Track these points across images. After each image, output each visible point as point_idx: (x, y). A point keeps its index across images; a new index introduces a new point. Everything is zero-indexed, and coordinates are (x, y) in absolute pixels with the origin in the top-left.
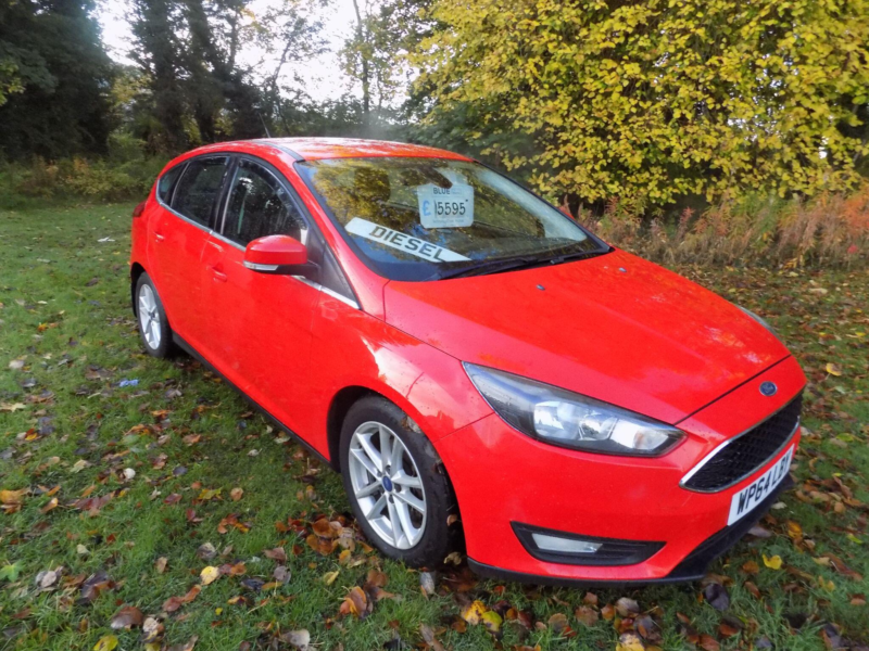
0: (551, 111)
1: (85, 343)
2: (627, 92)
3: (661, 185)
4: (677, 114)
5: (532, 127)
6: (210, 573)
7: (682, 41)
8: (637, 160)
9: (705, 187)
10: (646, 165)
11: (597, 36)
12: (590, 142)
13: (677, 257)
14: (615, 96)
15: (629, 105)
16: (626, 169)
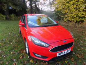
0: (66, 11)
1: (15, 32)
2: (75, 9)
3: (78, 19)
4: (80, 11)
5: (64, 13)
6: (12, 53)
7: (81, 2)
8: (75, 16)
9: (84, 19)
10: (76, 17)
11: (71, 3)
12: (70, 14)
13: (79, 27)
14: (73, 9)
15: (75, 10)
16: (74, 17)
